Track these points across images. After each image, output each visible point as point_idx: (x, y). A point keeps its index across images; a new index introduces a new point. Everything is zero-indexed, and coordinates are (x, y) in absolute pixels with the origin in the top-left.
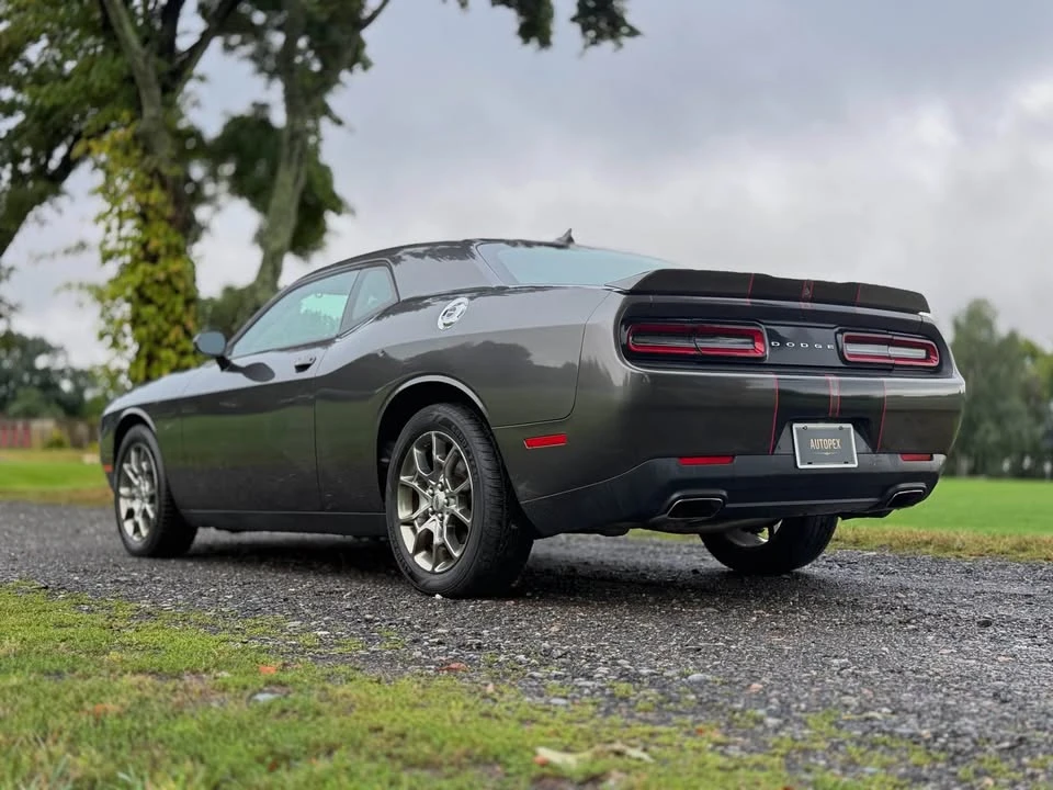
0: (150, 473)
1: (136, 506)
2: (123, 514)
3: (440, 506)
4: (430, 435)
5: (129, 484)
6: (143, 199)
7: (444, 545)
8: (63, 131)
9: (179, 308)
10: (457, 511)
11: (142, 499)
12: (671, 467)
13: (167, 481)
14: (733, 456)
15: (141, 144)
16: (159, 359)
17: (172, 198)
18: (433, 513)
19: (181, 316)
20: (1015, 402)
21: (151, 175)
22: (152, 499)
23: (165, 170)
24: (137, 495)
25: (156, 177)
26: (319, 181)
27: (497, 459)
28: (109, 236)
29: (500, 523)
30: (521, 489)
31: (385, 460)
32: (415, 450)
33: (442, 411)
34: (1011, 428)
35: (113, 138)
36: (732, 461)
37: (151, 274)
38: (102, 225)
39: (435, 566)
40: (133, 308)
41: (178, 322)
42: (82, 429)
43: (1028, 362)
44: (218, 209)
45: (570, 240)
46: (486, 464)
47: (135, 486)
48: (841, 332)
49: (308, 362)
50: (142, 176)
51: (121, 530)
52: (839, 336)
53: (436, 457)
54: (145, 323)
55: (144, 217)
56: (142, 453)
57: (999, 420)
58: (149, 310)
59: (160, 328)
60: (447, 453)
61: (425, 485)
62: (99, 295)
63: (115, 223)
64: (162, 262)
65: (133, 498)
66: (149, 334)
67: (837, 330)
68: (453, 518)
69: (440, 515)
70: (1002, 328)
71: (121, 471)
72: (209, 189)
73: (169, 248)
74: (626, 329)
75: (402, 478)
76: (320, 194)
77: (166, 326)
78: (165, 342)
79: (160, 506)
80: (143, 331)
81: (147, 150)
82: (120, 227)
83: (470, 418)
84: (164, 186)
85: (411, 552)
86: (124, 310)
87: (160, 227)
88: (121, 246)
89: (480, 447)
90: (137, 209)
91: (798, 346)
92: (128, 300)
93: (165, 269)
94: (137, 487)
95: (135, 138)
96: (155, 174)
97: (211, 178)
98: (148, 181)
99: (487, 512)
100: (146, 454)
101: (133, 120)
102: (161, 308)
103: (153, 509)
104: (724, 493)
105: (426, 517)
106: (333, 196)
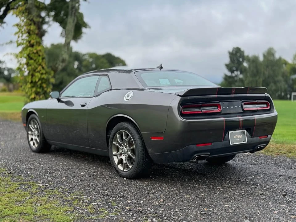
0: (37, 128)
1: (34, 137)
2: (30, 139)
3: (125, 152)
4: (122, 131)
5: (31, 130)
6: (29, 28)
7: (126, 163)
8: (4, 3)
9: (40, 61)
10: (131, 155)
11: (35, 135)
12: (194, 147)
13: (43, 132)
14: (212, 143)
15: (28, 11)
16: (35, 75)
17: (37, 28)
18: (123, 154)
19: (41, 63)
20: (280, 78)
21: (31, 21)
22: (38, 136)
23: (35, 19)
24: (34, 134)
25: (32, 21)
26: (80, 18)
27: (142, 141)
28: (19, 39)
29: (143, 159)
30: (150, 150)
31: (108, 136)
32: (118, 135)
33: (126, 125)
34: (279, 85)
35: (19, 10)
36: (211, 144)
37: (32, 51)
38: (17, 36)
39: (124, 169)
40: (27, 60)
41: (40, 65)
42: (11, 86)
43: (284, 66)
44: (50, 25)
45: (162, 68)
46: (139, 142)
47: (33, 132)
48: (243, 102)
49: (85, 104)
50: (28, 21)
51: (29, 144)
52: (242, 103)
53: (124, 138)
54: (30, 65)
55: (29, 33)
56: (35, 123)
57: (275, 83)
58: (32, 61)
59: (35, 66)
60: (127, 137)
61: (121, 145)
62: (17, 56)
63: (21, 35)
64: (35, 47)
65: (32, 135)
66: (32, 68)
67: (242, 101)
68: (129, 156)
69: (125, 155)
70: (277, 56)
71: (29, 127)
72: (47, 19)
73: (37, 42)
74: (181, 107)
75: (114, 142)
76: (80, 22)
77: (36, 66)
78: (37, 70)
79: (41, 139)
80: (30, 67)
81: (29, 13)
82: (22, 36)
83: (134, 128)
84: (35, 24)
85: (117, 164)
86: (24, 61)
87: (34, 36)
88: (22, 41)
89: (137, 137)
90: (27, 31)
91: (230, 107)
92: (26, 58)
93: (36, 49)
94: (34, 132)
95: (26, 9)
96: (32, 20)
97: (48, 16)
98: (30, 23)
99: (139, 156)
100: (36, 123)
101: (25, 4)
102: (35, 60)
103: (39, 139)
104: (209, 153)
105: (121, 154)
106: (84, 23)
